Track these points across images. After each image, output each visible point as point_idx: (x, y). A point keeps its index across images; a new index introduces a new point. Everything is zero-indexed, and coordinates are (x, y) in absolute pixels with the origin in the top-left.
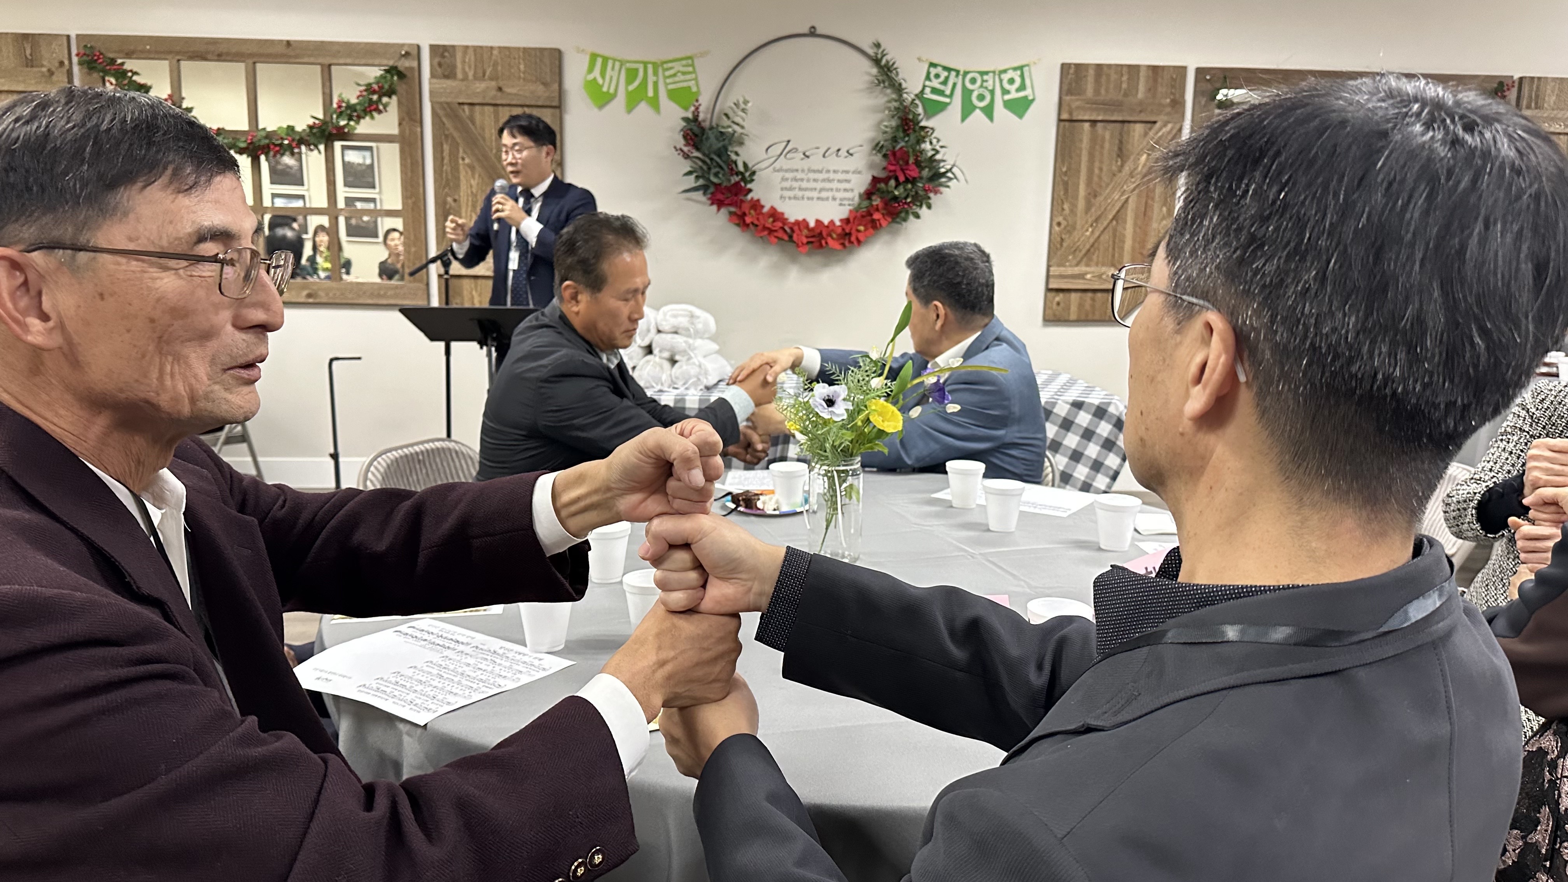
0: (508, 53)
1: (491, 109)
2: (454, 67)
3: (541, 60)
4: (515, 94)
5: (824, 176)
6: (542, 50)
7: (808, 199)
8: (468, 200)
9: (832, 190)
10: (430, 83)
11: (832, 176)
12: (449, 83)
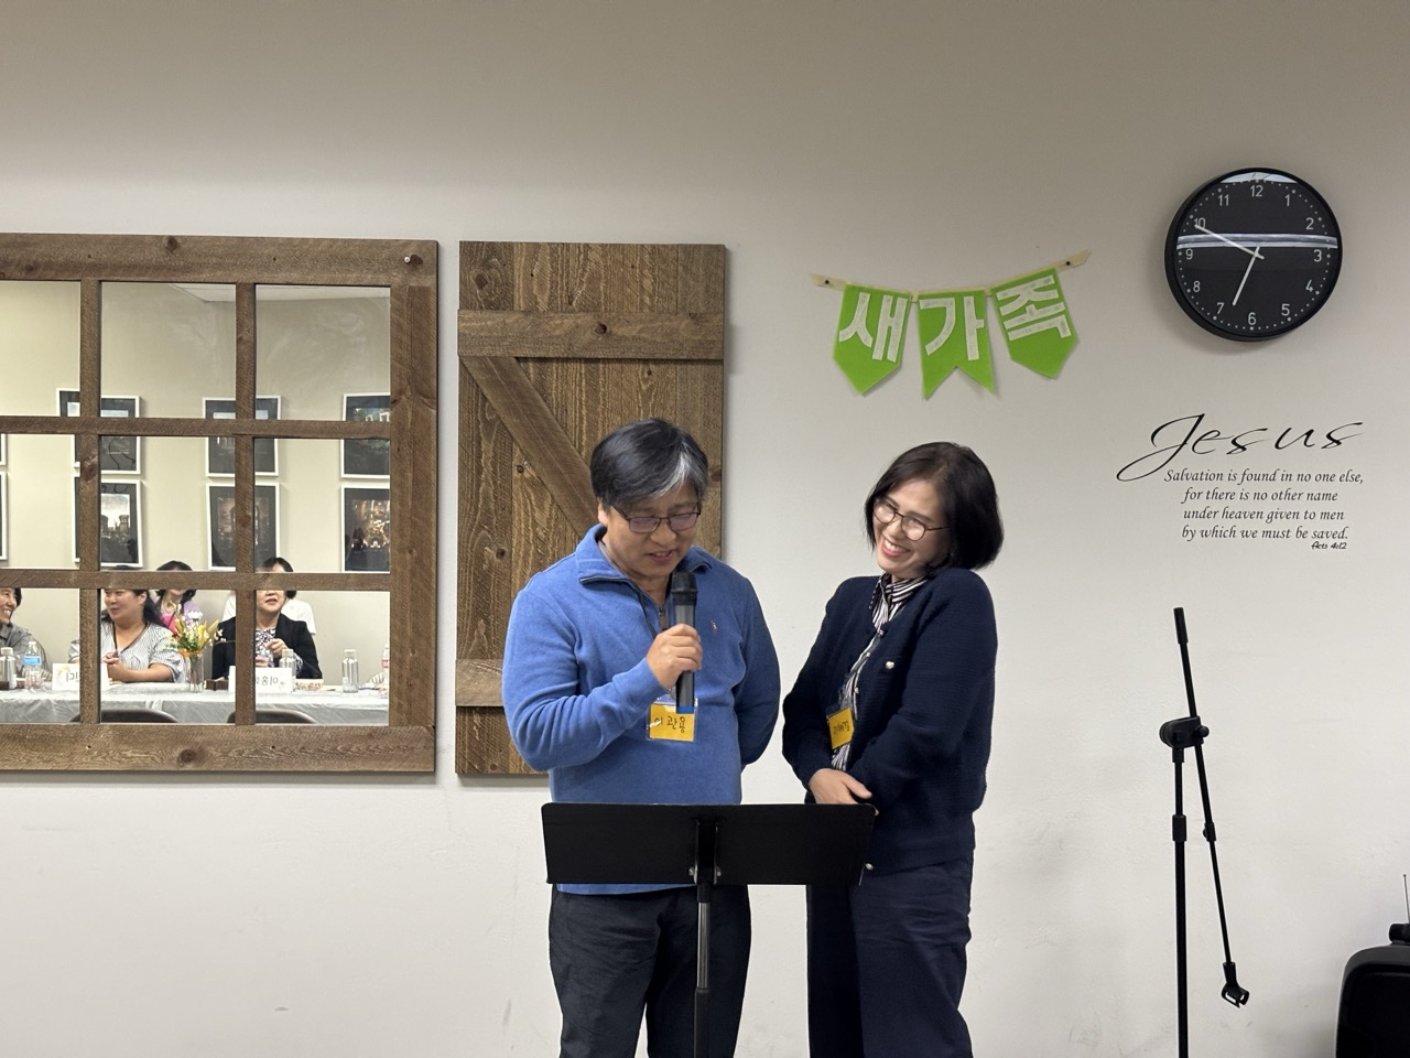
0: (620, 257)
1: (583, 368)
2: (509, 285)
3: (686, 268)
4: (634, 338)
5: (1281, 487)
6: (689, 250)
7: (1245, 534)
8: (527, 553)
9: (1296, 515)
10: (460, 319)
11: (1296, 486)
12: (498, 317)
